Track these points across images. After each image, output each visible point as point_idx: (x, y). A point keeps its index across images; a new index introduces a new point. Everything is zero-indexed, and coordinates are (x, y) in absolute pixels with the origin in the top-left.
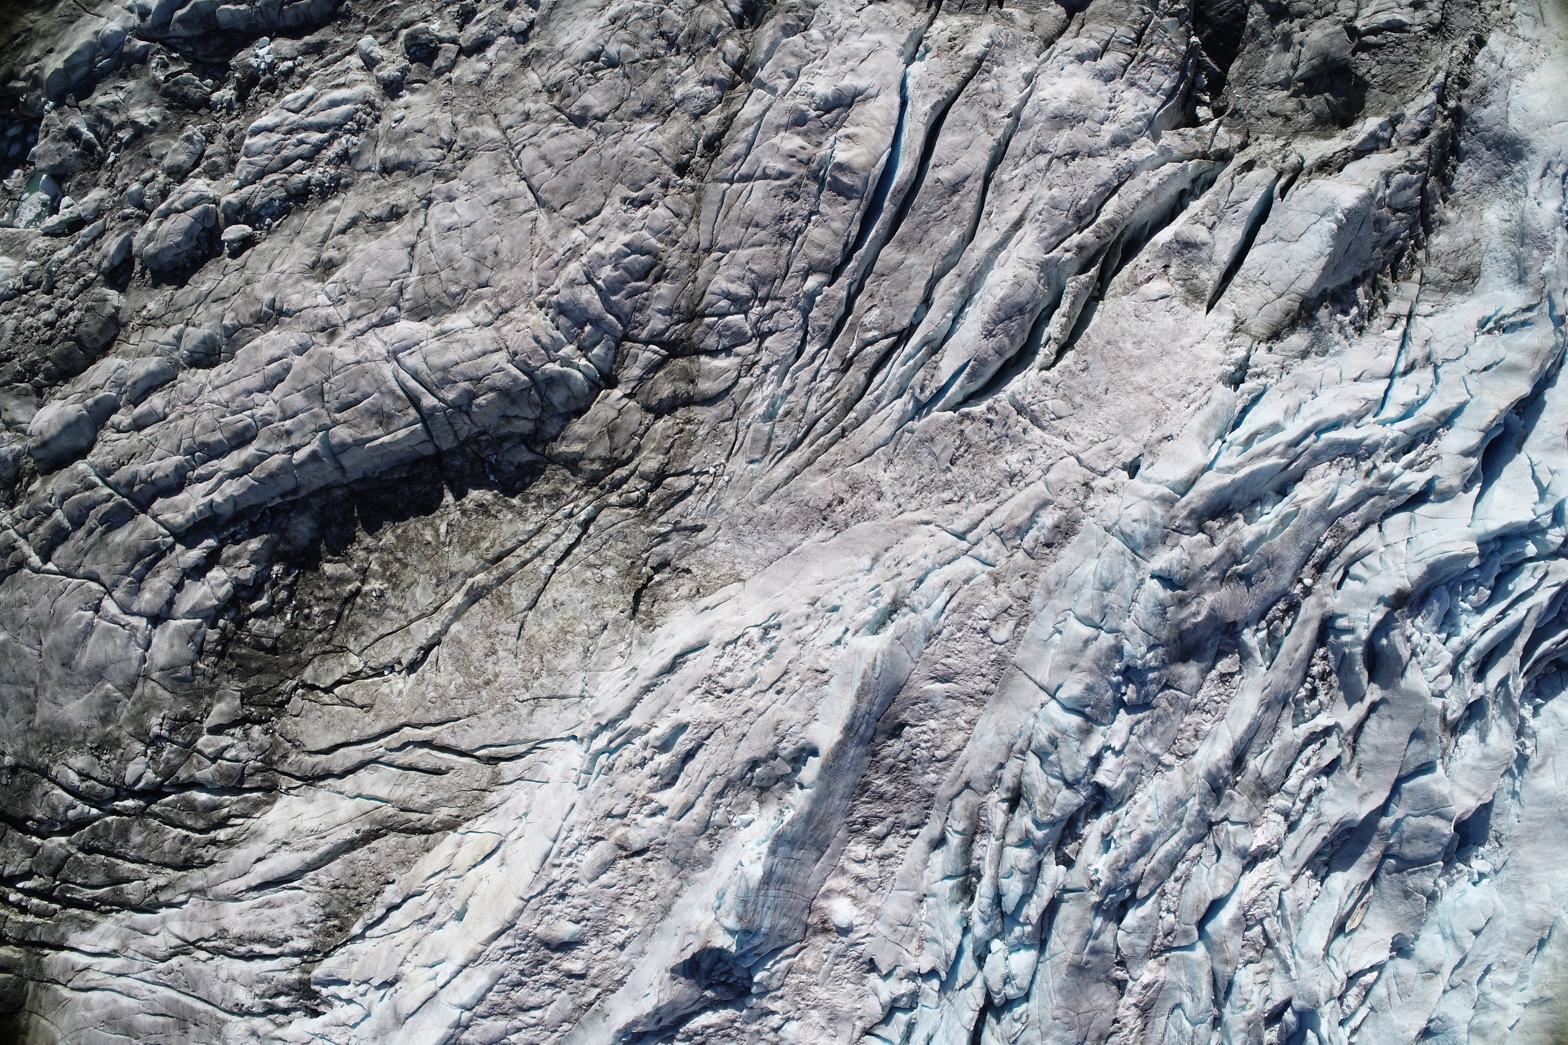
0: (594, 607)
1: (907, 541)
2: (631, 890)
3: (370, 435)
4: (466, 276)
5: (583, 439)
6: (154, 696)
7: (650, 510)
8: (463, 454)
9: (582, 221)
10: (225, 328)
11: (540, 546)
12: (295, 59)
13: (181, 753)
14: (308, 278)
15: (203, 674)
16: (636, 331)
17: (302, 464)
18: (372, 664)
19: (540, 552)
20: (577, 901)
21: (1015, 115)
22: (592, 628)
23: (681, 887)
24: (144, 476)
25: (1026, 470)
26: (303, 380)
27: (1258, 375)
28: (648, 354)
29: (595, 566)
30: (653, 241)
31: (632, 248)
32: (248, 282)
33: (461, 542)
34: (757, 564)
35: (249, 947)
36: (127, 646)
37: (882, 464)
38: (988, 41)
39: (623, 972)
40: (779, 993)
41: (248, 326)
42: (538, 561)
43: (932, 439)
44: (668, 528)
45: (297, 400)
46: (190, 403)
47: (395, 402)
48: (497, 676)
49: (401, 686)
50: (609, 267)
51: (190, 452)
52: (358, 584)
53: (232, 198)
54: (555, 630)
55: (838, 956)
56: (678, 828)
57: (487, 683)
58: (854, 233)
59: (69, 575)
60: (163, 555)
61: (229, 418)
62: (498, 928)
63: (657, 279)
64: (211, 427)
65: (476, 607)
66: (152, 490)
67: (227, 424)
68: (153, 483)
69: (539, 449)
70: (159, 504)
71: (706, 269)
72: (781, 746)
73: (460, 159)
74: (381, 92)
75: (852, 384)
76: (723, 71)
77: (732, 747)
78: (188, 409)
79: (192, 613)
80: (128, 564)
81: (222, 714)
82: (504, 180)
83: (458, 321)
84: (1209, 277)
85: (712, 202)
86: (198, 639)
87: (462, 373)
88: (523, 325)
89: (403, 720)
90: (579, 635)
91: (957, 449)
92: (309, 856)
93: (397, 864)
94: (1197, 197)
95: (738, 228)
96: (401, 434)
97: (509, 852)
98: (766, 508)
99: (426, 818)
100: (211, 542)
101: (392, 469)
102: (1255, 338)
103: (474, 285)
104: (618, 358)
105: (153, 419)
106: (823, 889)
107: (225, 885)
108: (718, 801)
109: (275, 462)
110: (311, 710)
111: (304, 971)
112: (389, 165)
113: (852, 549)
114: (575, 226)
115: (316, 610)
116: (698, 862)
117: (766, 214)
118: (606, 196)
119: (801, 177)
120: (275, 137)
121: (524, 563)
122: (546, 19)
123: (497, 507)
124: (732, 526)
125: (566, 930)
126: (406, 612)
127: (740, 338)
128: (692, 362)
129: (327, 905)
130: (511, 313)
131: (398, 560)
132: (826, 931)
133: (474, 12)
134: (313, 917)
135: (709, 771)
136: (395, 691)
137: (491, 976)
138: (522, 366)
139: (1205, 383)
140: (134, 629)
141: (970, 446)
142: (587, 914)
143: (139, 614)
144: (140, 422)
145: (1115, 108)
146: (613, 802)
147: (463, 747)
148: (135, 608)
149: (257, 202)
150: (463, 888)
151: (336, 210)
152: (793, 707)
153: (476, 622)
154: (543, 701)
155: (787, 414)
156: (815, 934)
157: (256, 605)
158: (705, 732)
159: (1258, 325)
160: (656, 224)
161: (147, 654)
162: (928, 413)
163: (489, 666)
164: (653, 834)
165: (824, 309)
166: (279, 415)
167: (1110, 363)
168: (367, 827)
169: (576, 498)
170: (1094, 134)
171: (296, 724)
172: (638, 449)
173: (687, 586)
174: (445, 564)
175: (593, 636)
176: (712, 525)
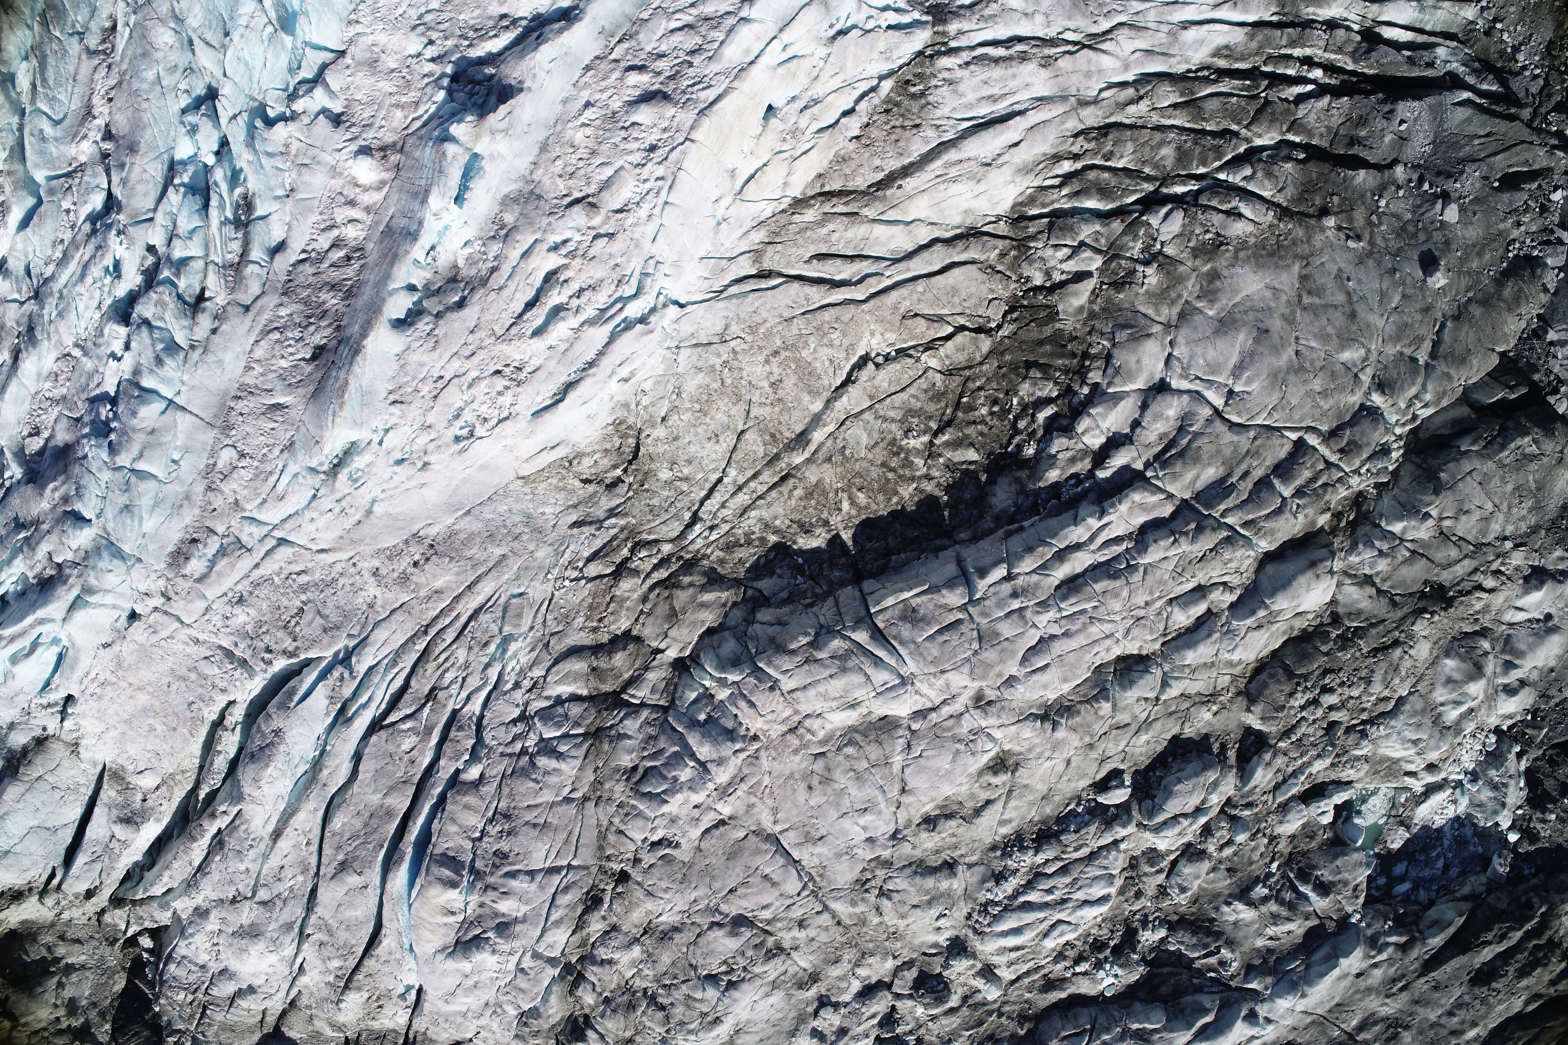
0: (676, 439)
1: (339, 532)
2: (581, 164)
3: (924, 598)
4: (839, 764)
5: (703, 605)
6: (1156, 306)
7: (626, 540)
8: (831, 583)
9: (722, 823)
10: (1107, 699)
11: (740, 495)
12: (1074, 974)
13: (1121, 248)
14: (1020, 754)
15: (1102, 334)
16: (654, 716)
17: (996, 564)
18: (908, 360)
19: (740, 488)
20: (635, 145)
21: (302, 936)
22: (676, 417)
23: (532, 173)
24: (1182, 540)
25: (228, 608)
26: (1002, 650)
27: (49, 705)
28: (641, 694)
29: (681, 479)
30: (641, 807)
31: (660, 799)
32: (1091, 746)
33: (825, 494)
34: (506, 495)
35: (1012, 51)
36: (1192, 357)
37: (379, 602)
38: (342, 1005)
39: (585, 79)
40: (426, 80)
41: (1081, 702)
42: (741, 480)
43: (325, 631)
44: (607, 523)
45: (1007, 629)
46: (1139, 619)
47: (899, 634)
48: (767, 361)
49: (874, 342)
50: (683, 779)
51: (1131, 568)
52: (937, 442)
53: (1120, 832)
54: (713, 413)
55: (369, 126)
56: (535, 232)
57: (776, 353)
58: (436, 821)
59: (1269, 428)
60: (1157, 457)
61: (1088, 606)
62: (716, 107)
63: (635, 769)
64: (1108, 596)
65: (799, 429)
66: (1174, 525)
67: (1090, 599)
68: (1173, 533)
69: (750, 592)
70: (1167, 510)
71: (585, 780)
72: (431, 326)
73: (868, 880)
74: (968, 944)
75: (423, 676)
76: (593, 973)
77: (483, 319)
78: (1142, 613)
79: (1118, 398)
80: (1195, 445)
81: (1076, 294)
82: (816, 861)
83: (842, 719)
84: (109, 793)
85: (586, 846)
86: (1110, 371)
87: (825, 667)
88: (769, 717)
89: (865, 307)
90: (687, 409)
91: (298, 623)
92: (952, 155)
93: (851, 159)
94: (136, 864)
95: (555, 822)
96: (890, 601)
97: (728, 184)
98: (498, 552)
99: (827, 208)
100: (1101, 474)
101: (906, 563)
102: (59, 739)
103: (829, 755)
104: (672, 689)
105: (1183, 599)
106: (386, 189)
107: (1054, 113)
108: (495, 263)
109: (1027, 564)
110: (976, 306)
111: (944, 34)
112: (946, 872)
113: (396, 519)
114: (730, 818)
115: (984, 411)
116: (515, 200)
117: (526, 837)
118: (699, 849)
119: (492, 874)
120: (1080, 895)
121: (755, 476)
122: (801, 1019)
123: (792, 531)
124: (539, 531)
125: (644, 115)
126: (876, 418)
127: (545, 715)
128: (597, 689)
129: (923, 107)
130: (785, 729)
131: (892, 470)
132: (383, 149)
133: (880, 1024)
134: (939, 91)
135: (505, 293)
136: (878, 336)
137: (721, 57)
138: (764, 677)
139: (87, 697)
140: (1185, 376)
141: (285, 627)
142: (623, 134)
143: (1180, 392)
144: (1197, 595)
145: (215, 945)
146: (608, 250)
147: (796, 286)
148: (1186, 398)
149: (1092, 829)
150: (771, 141)
151: (1002, 823)
152: (422, 365)
153: (796, 414)
154: (716, 339)
155: (486, 644)
157: (1049, 411)
158: (514, 330)
159: (57, 751)
160: (639, 823)
161: (1168, 349)
162: (337, 654)
163: (776, 371)
164: (560, 222)
165: (459, 747)
166: (1028, 614)
167: (170, 711)
168: (889, 193)
169: (708, 546)
170: (223, 920)
171: (992, 291)
172: (645, 599)
173: (586, 467)
174: (839, 470)
175: (674, 409)
176: (563, 529)
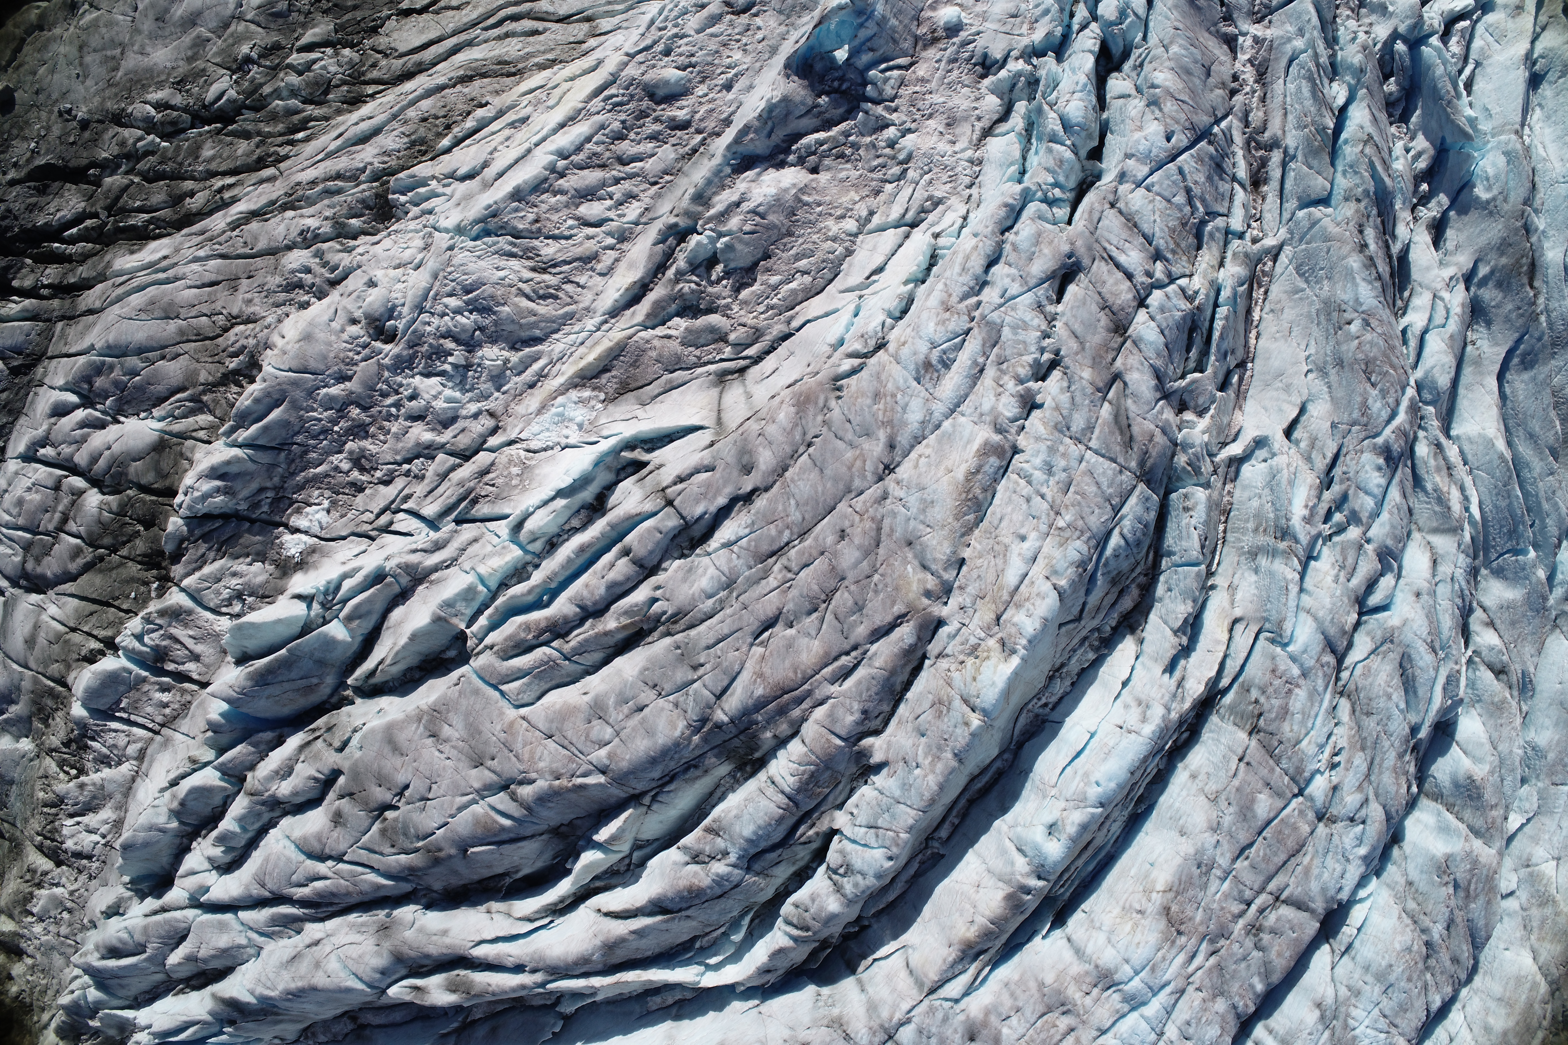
156: (925, 47)
